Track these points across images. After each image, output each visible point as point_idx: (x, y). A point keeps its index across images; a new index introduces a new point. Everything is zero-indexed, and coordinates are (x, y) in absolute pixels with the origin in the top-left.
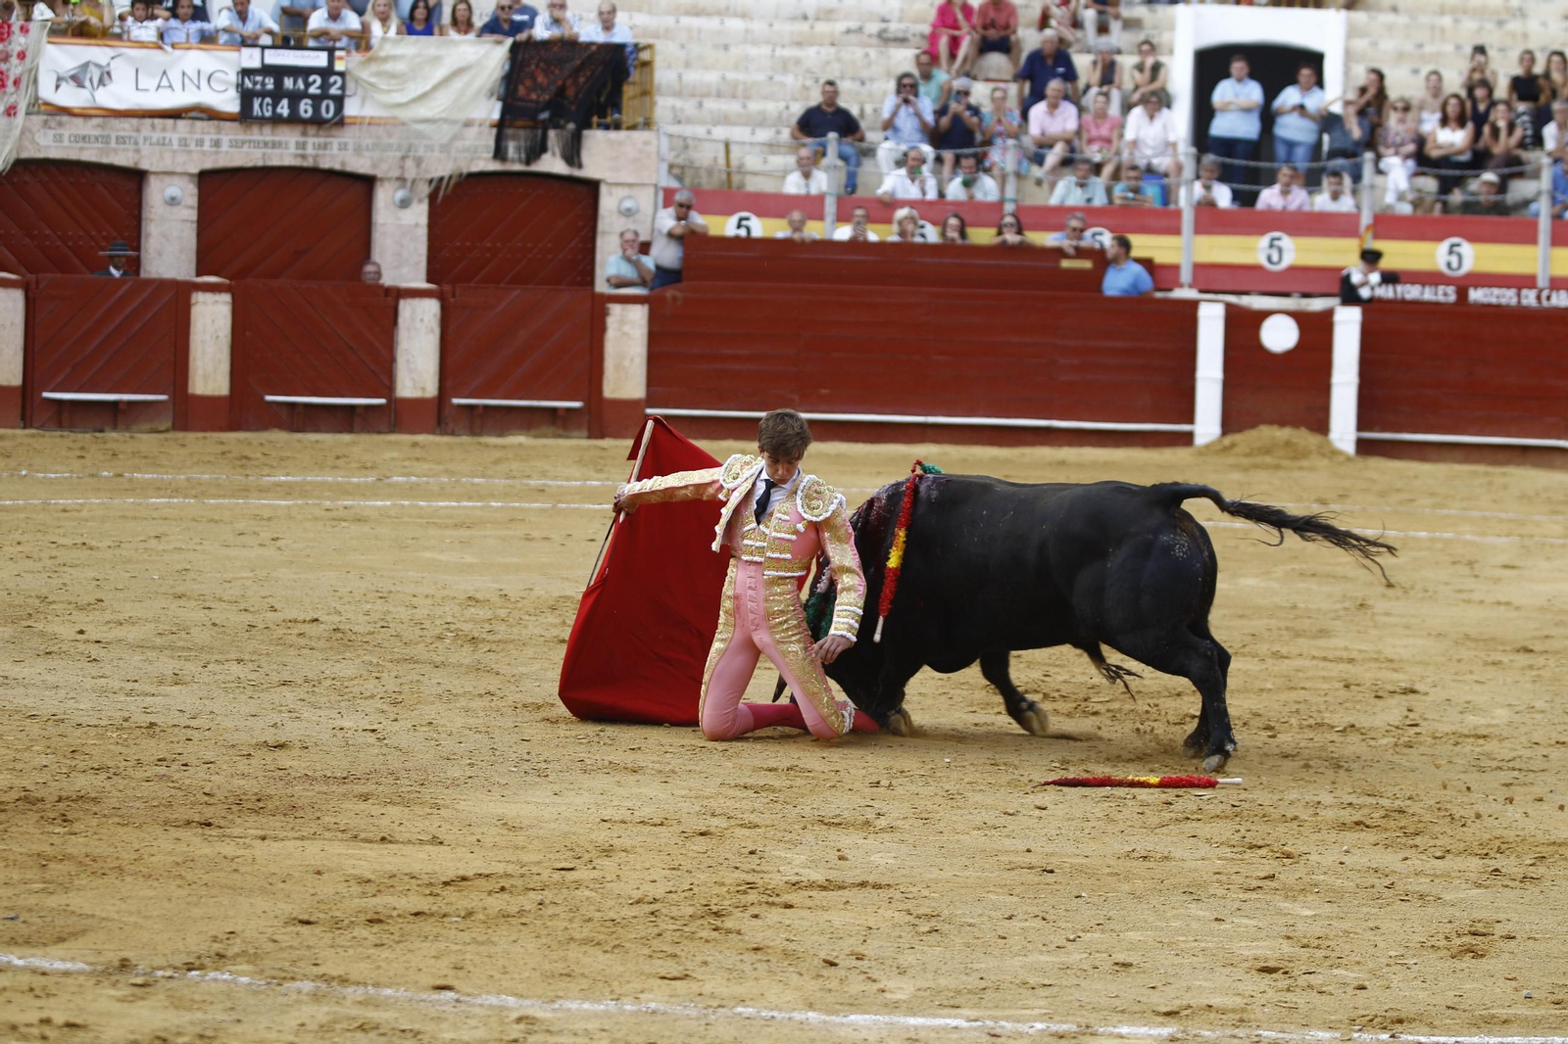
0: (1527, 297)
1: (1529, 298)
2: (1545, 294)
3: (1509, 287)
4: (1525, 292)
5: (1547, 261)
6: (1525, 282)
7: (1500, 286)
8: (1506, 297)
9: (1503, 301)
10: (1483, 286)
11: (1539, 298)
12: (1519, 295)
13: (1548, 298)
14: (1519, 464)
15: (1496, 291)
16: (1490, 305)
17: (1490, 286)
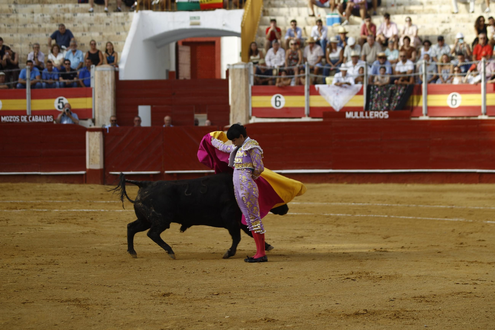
0: (23, 118)
1: (24, 119)
2: (30, 117)
3: (16, 116)
4: (22, 117)
5: (30, 104)
6: (22, 113)
7: (13, 115)
8: (16, 119)
9: (14, 121)
10: (6, 116)
11: (27, 119)
12: (20, 118)
13: (31, 119)
14: (23, 182)
15: (11, 117)
16: (9, 122)
17: (9, 116)
